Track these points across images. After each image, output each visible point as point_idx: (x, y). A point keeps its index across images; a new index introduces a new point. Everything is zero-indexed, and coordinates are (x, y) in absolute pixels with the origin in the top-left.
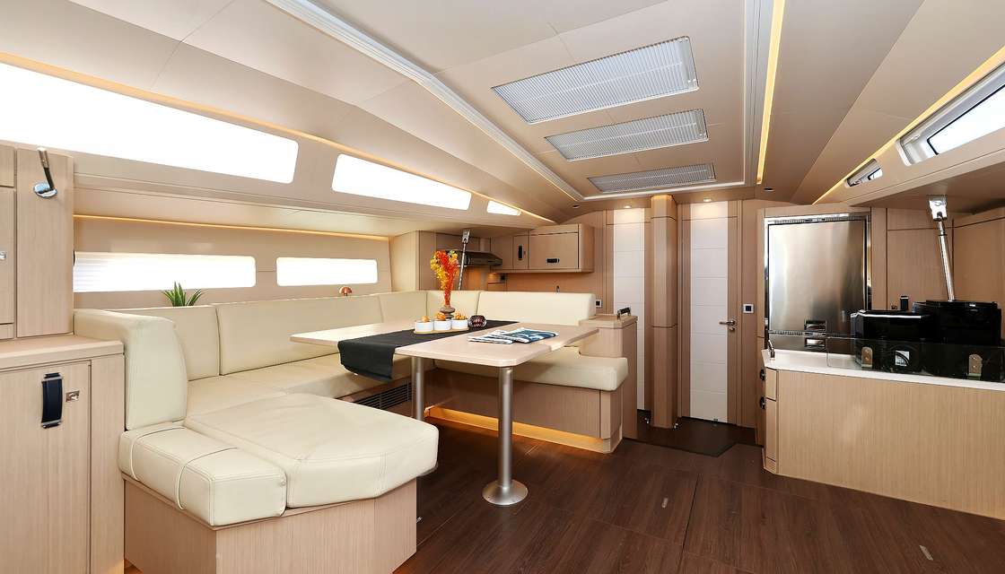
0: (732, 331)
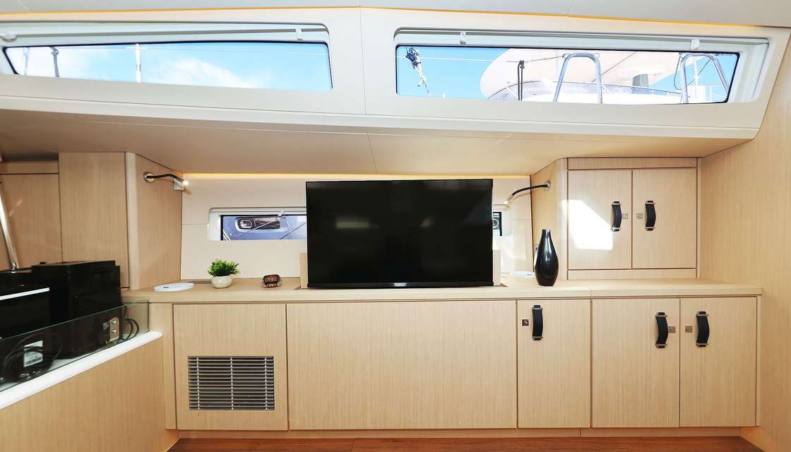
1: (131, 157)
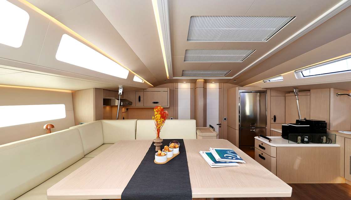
0: (220, 127)
1: (332, 89)
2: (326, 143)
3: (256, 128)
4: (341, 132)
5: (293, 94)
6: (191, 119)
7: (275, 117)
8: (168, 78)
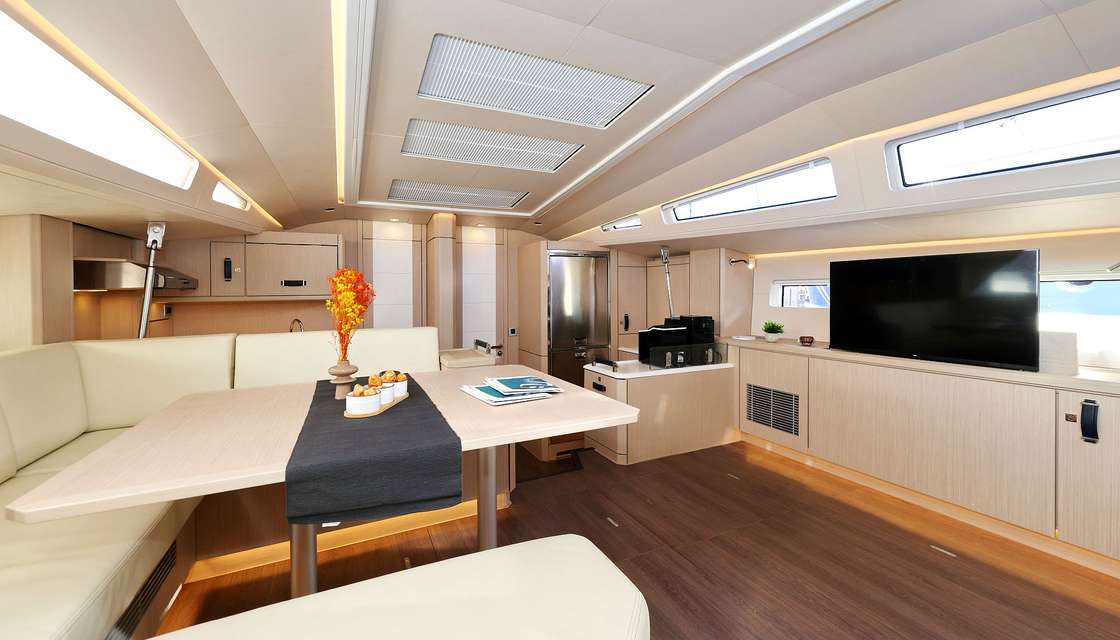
0: (499, 354)
1: (723, 250)
2: (713, 363)
3: (589, 347)
4: (735, 337)
5: (658, 262)
6: (414, 326)
7: (626, 318)
8: (340, 202)
